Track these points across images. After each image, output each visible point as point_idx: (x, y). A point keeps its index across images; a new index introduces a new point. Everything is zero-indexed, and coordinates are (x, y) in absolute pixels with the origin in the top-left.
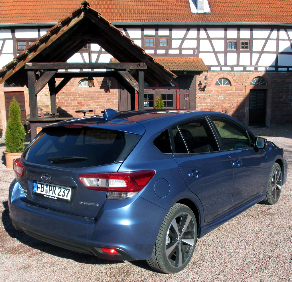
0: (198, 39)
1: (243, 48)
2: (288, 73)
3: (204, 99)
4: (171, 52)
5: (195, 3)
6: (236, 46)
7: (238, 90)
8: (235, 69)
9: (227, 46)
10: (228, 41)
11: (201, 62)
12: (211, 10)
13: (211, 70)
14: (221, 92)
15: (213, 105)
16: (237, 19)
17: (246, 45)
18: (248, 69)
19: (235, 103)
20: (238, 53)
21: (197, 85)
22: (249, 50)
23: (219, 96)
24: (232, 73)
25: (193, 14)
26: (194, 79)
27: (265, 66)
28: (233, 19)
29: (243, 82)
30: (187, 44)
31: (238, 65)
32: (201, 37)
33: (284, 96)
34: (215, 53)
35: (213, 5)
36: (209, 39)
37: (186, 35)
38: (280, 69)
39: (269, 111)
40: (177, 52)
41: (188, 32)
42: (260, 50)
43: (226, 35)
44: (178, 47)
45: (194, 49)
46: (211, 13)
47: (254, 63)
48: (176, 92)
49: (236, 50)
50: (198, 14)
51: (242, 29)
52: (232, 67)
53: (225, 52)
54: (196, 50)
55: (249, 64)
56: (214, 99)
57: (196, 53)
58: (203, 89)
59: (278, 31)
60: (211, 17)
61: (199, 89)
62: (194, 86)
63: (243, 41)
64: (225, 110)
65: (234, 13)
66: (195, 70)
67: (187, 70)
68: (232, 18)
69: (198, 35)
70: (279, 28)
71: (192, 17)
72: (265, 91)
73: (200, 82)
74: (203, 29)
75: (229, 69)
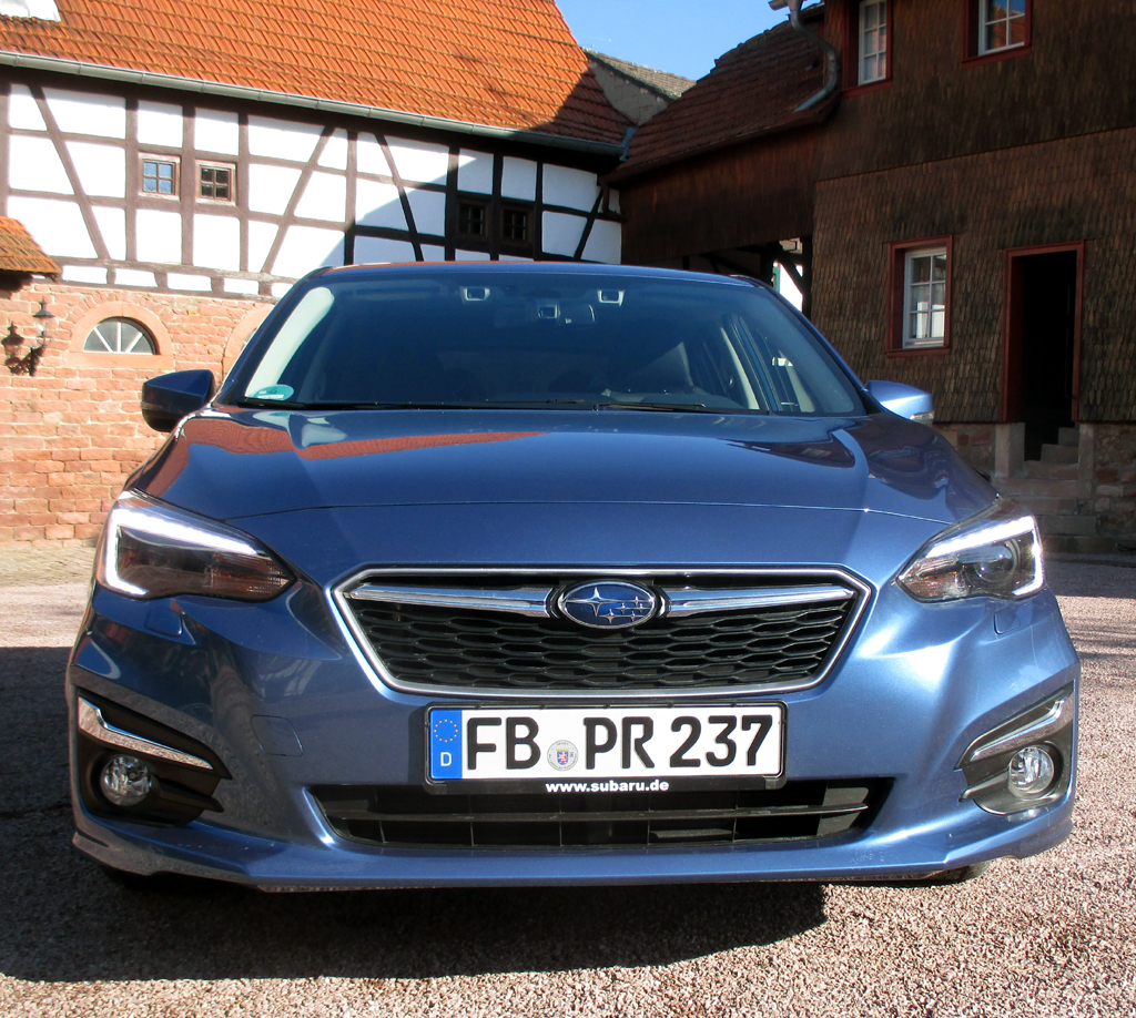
0: (4, 131)
1: (206, 192)
3: (33, 408)
6: (179, 182)
8: (174, 281)
9: (136, 176)
10: (141, 155)
11: (18, 235)
12: (62, 12)
13: (64, 277)
14: (112, 383)
15: (77, 441)
16: (183, 66)
17: (223, 184)
18: (230, 286)
20: (186, 210)
22: (233, 204)
23: (102, 397)
24: (161, 298)
28: (165, 63)
29: (211, 341)
31: (187, 266)
32: (14, 121)
34: (84, 201)
36: (54, 134)
42: (280, 211)
43: (131, 127)
46: (63, 25)
47: (255, 264)
50: (4, 19)
51: (205, 111)
52: (161, 273)
55: (236, 267)
56: (82, 413)
58: (29, 364)
59: (352, 137)
60: (65, 41)
61: (8, 362)
63: (211, 165)
65: (167, 41)
68: (157, 57)
70: (355, 125)
73: (12, 329)
74: (25, 88)
75: (148, 279)
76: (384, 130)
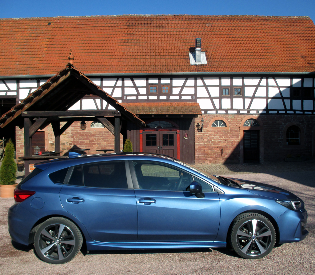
0: (196, 87)
1: (236, 94)
2: (278, 115)
3: (202, 138)
4: (171, 98)
5: (194, 56)
6: (230, 92)
7: (233, 131)
8: (229, 112)
9: (221, 92)
10: (222, 88)
11: (198, 106)
12: (207, 62)
13: (208, 113)
14: (217, 133)
15: (210, 144)
16: (230, 69)
17: (240, 92)
19: (230, 142)
20: (232, 98)
21: (195, 127)
22: (241, 95)
23: (215, 136)
24: (226, 116)
25: (192, 65)
26: (193, 121)
27: (257, 109)
28: (226, 70)
29: (237, 123)
30: (186, 91)
31: (232, 109)
32: (198, 84)
33: (276, 136)
34: (211, 98)
35: (210, 58)
36: (205, 86)
37: (185, 83)
38: (270, 112)
39: (262, 149)
40: (177, 98)
41: (186, 80)
42: (251, 95)
43: (220, 83)
44: (178, 93)
45: (192, 95)
46: (207, 64)
47: (246, 107)
48: (177, 132)
49: (229, 95)
50: (196, 65)
51: (235, 78)
52: (227, 110)
53: (220, 98)
54: (194, 96)
55: (242, 108)
56: (211, 139)
57: (194, 99)
58: (201, 130)
59: (267, 79)
60: (207, 68)
61: (197, 130)
62: (193, 127)
63: (236, 88)
64: (221, 148)
65: (228, 64)
66: (191, 113)
67: (183, 113)
68: (225, 68)
69: (196, 83)
70: (267, 77)
71: (190, 68)
72: (258, 131)
73: (198, 123)
74: (200, 78)
75: (224, 112)
76: (274, 77)
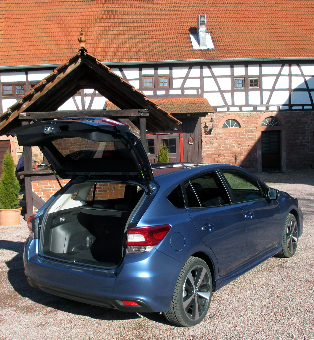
0: (202, 78)
1: (251, 85)
2: (303, 112)
3: (211, 143)
4: (172, 92)
5: (196, 39)
6: (244, 84)
7: (249, 132)
8: (244, 109)
9: (233, 84)
10: (235, 79)
11: (206, 102)
12: (215, 46)
13: (217, 111)
14: (229, 135)
15: (221, 150)
16: (244, 55)
17: (256, 83)
18: (258, 108)
19: (245, 146)
20: (247, 91)
21: (202, 128)
22: (258, 88)
23: (227, 139)
24: (241, 114)
25: (195, 50)
26: (199, 121)
27: (278, 105)
28: (240, 55)
29: (254, 123)
30: (189, 83)
31: (247, 105)
32: (204, 75)
33: (300, 138)
34: (221, 92)
35: (217, 40)
36: (214, 77)
37: (188, 73)
38: (294, 108)
39: (284, 154)
40: (179, 92)
41: (190, 70)
42: (271, 88)
43: (232, 72)
44: (179, 87)
45: (197, 89)
46: (215, 49)
47: (265, 102)
48: (179, 136)
49: (244, 88)
50: (201, 50)
51: (250, 65)
52: (241, 107)
53: (233, 91)
54: (200, 90)
55: (259, 104)
56: (222, 143)
57: (200, 93)
58: (209, 132)
59: (290, 66)
60: (215, 53)
61: (205, 132)
62: (199, 129)
63: (252, 78)
64: (235, 155)
65: (241, 48)
66: (200, 112)
67: (191, 112)
68: (238, 54)
69: (202, 73)
70: (290, 63)
71: (194, 54)
72: (279, 132)
73: (206, 124)
74: (206, 67)
75: (237, 109)
76: (299, 63)
